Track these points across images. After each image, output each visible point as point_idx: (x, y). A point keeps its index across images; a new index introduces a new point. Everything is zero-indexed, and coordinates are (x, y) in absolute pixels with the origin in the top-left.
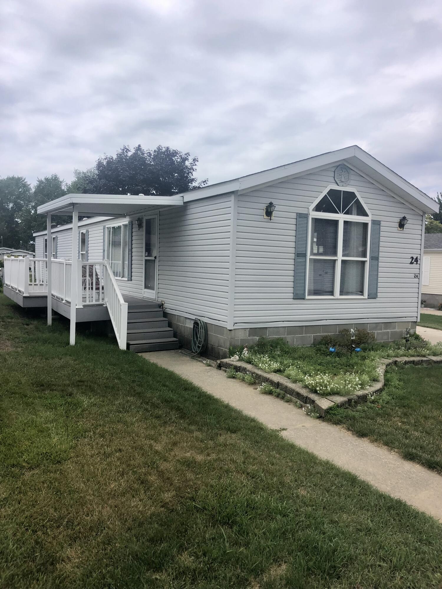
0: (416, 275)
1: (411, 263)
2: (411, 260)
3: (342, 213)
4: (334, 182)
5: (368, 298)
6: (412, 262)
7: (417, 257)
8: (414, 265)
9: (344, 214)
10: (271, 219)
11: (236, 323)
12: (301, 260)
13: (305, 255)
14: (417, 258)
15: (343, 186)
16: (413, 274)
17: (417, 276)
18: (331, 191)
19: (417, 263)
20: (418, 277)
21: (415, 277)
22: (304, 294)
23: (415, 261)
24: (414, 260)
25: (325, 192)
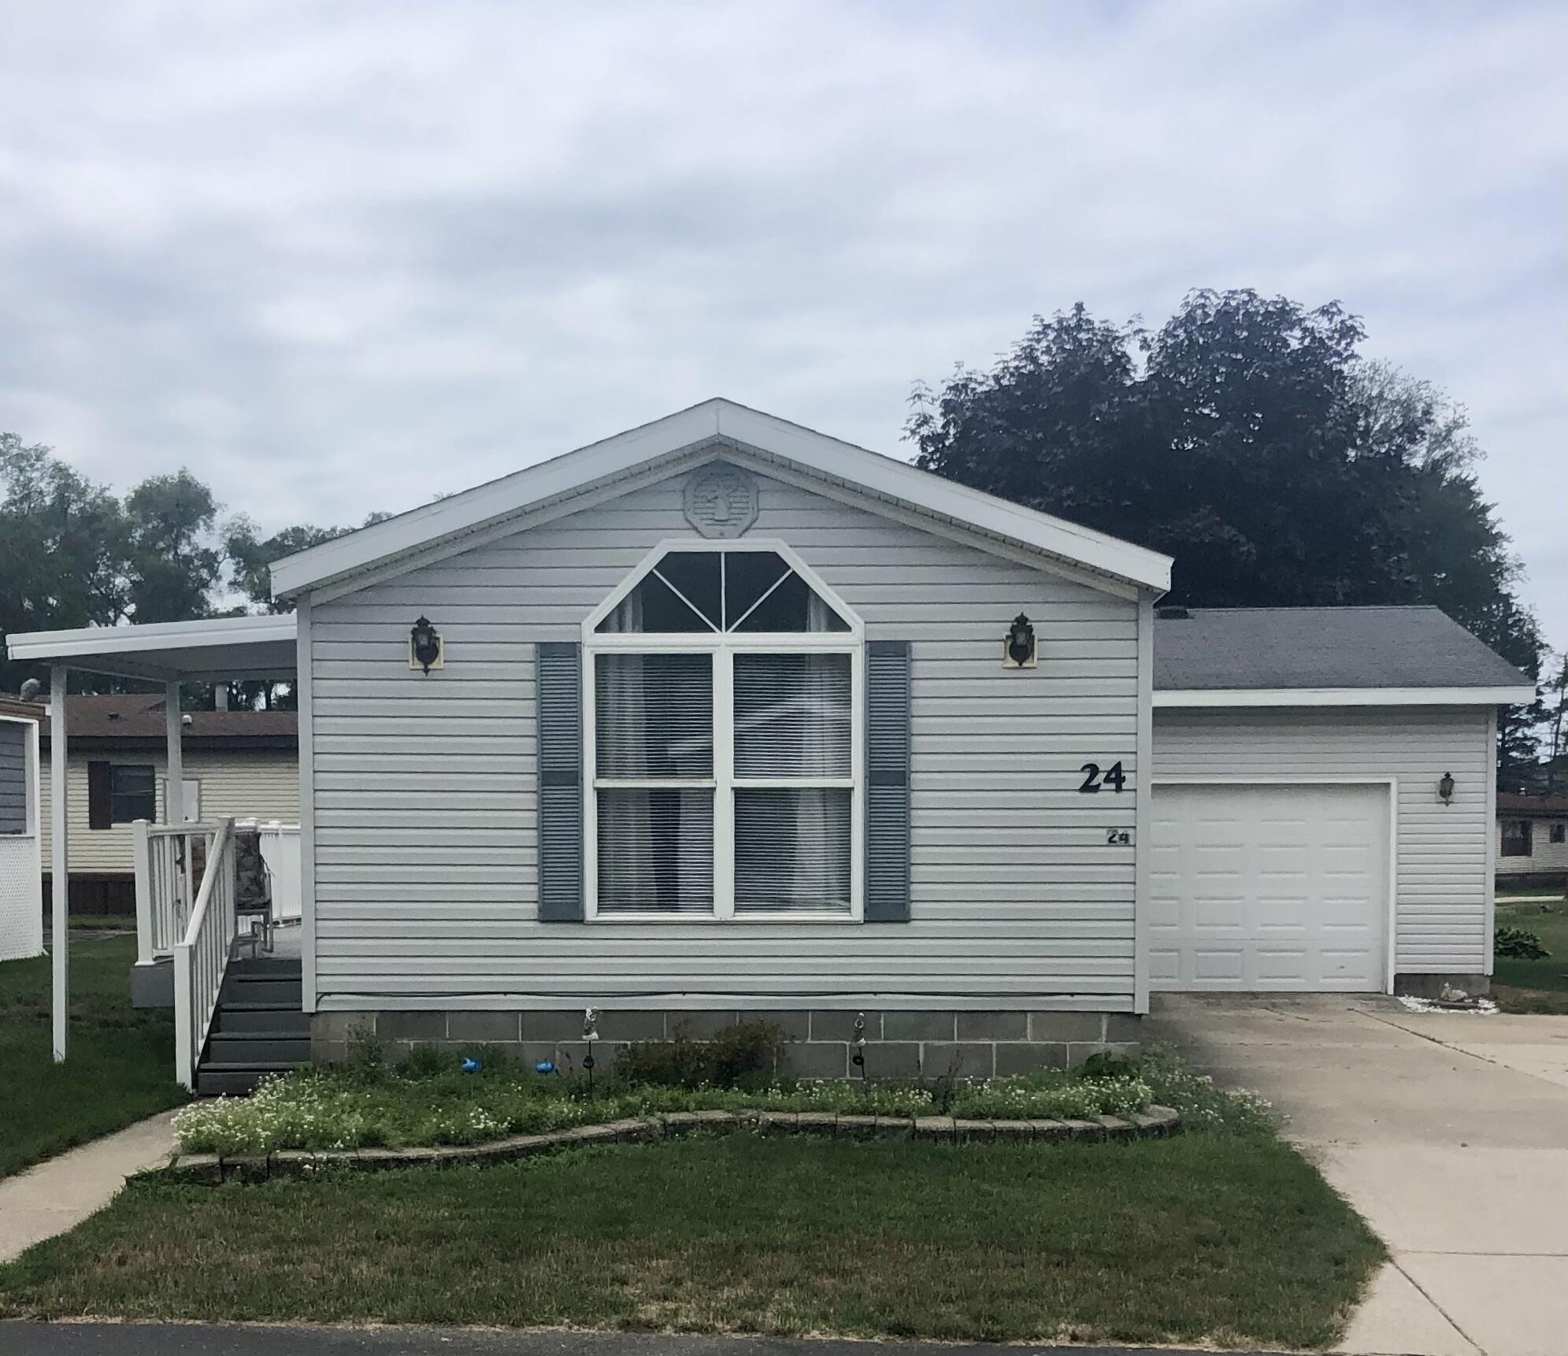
0: (1121, 832)
1: (1087, 788)
2: (1086, 776)
3: (727, 628)
4: (688, 526)
5: (865, 921)
6: (1094, 783)
7: (1119, 764)
8: (1107, 795)
9: (735, 630)
10: (426, 671)
11: (329, 994)
12: (559, 793)
13: (574, 778)
14: (1117, 767)
15: (722, 535)
16: (1104, 831)
17: (1125, 838)
18: (671, 557)
19: (1119, 789)
20: (1131, 842)
21: (1110, 840)
22: (577, 905)
23: (1107, 780)
24: (1101, 777)
25: (647, 563)
